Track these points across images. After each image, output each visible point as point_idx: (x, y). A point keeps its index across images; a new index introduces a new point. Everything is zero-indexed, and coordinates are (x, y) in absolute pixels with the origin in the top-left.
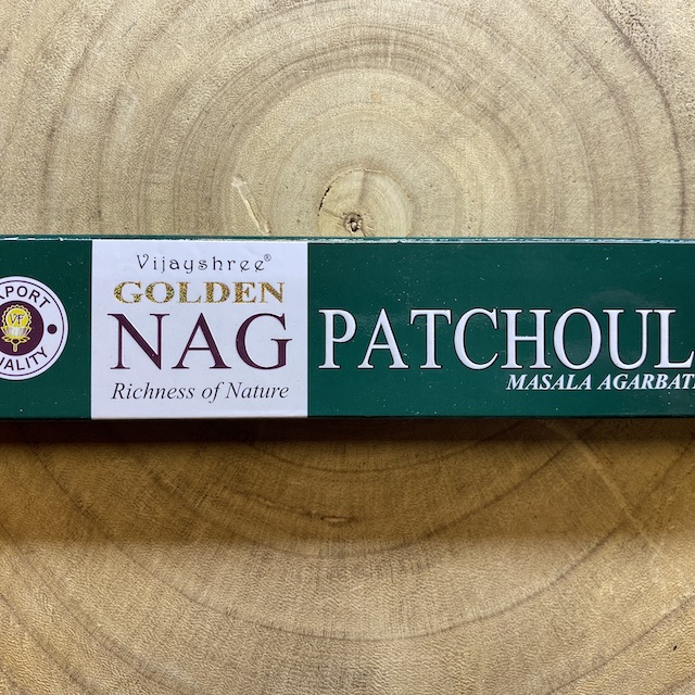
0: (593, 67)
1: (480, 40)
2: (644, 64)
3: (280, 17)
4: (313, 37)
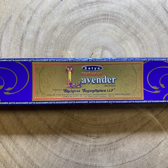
0: (161, 22)
3: (81, 9)
4: (89, 14)
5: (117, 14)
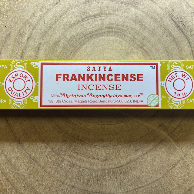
0: (169, 33)
1: (138, 27)
2: (183, 32)
3: (83, 22)
4: (92, 28)
5: (122, 26)
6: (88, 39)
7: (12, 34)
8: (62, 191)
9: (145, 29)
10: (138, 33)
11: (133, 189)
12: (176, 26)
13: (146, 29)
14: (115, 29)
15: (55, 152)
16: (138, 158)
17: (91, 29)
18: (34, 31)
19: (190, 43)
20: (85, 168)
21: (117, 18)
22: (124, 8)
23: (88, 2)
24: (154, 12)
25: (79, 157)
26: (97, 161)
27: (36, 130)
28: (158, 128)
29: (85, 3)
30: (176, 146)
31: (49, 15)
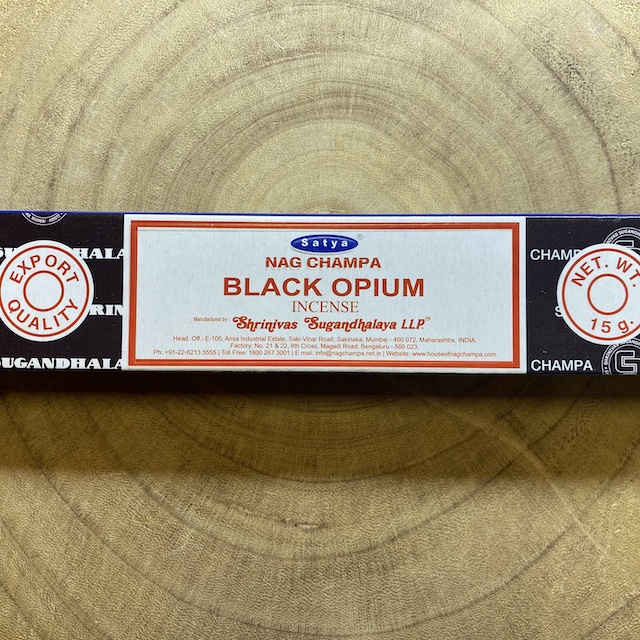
0: (536, 112)
2: (582, 108)
3: (253, 76)
4: (282, 93)
5: (379, 88)
6: (269, 131)
7: (19, 112)
8: (178, 624)
9: (456, 97)
10: (434, 111)
11: (410, 622)
12: (559, 89)
13: (460, 99)
14: (356, 97)
15: (156, 498)
16: (427, 521)
17: (277, 98)
18: (93, 102)
19: (604, 145)
20: (254, 553)
21: (363, 61)
22: (389, 26)
23: (270, 7)
24: (487, 42)
25: (234, 515)
26: (290, 529)
27: (96, 426)
28: (493, 423)
29: (259, 11)
30: (553, 485)
31: (141, 50)
